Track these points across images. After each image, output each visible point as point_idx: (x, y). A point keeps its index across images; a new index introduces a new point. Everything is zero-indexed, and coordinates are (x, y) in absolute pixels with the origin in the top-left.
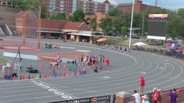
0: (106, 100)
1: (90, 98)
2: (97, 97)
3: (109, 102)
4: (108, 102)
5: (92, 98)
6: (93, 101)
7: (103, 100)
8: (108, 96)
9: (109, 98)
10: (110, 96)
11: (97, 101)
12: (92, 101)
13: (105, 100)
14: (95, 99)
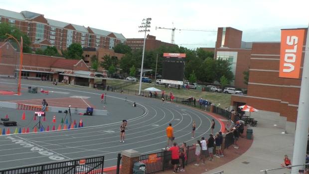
0: (99, 162)
1: (75, 161)
2: (86, 159)
3: (101, 165)
4: (100, 164)
5: (79, 160)
6: (80, 164)
7: (94, 163)
8: (101, 157)
9: (102, 160)
10: (103, 157)
11: (86, 164)
12: (78, 164)
13: (97, 162)
14: (82, 161)
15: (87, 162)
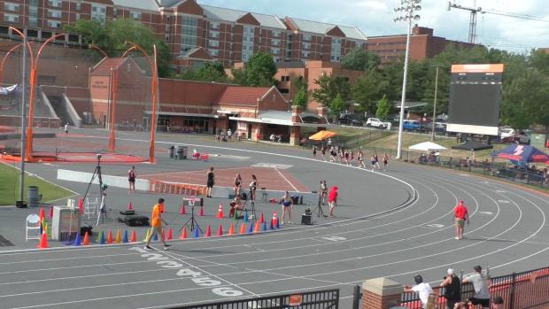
0: (328, 302)
1: (282, 297)
2: (303, 294)
3: (334, 307)
4: (331, 307)
5: (288, 295)
6: (291, 304)
7: (324, 302)
8: (332, 291)
9: (335, 298)
10: (338, 291)
11: (302, 305)
12: (287, 303)
14: (295, 298)
15: (305, 301)
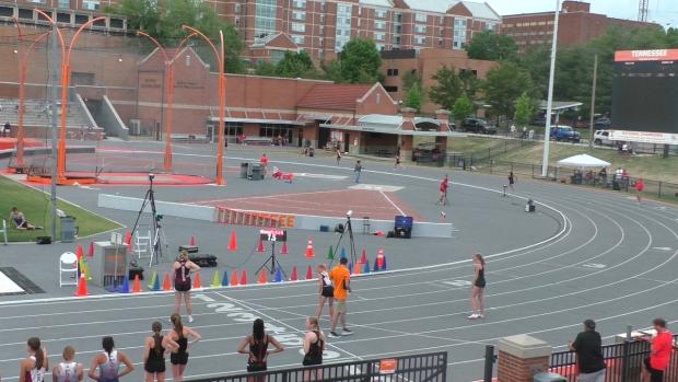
0: (432, 368)
1: (369, 363)
2: (398, 359)
3: (440, 376)
4: (437, 375)
5: (379, 361)
6: (382, 372)
7: (421, 369)
8: (438, 354)
9: (441, 363)
10: (445, 354)
11: (397, 372)
12: (376, 371)
13: (426, 369)
14: (388, 363)
15: (401, 368)
